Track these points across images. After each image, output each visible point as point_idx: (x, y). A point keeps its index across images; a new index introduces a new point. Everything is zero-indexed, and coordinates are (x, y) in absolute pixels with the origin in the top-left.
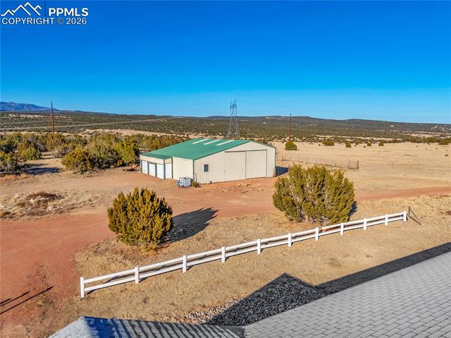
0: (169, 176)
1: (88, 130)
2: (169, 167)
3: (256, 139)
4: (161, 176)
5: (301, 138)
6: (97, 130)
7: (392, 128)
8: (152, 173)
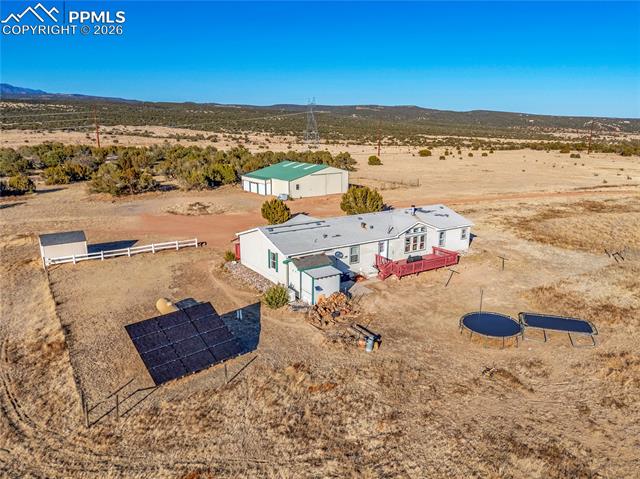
0: (269, 193)
1: (102, 127)
2: (269, 186)
3: (341, 141)
4: (262, 192)
5: (402, 139)
6: (116, 127)
7: (530, 124)
8: (254, 190)
